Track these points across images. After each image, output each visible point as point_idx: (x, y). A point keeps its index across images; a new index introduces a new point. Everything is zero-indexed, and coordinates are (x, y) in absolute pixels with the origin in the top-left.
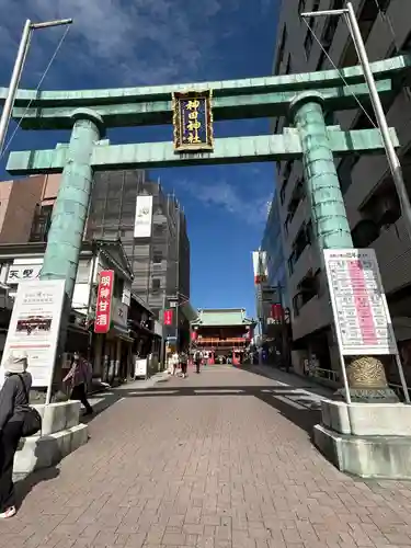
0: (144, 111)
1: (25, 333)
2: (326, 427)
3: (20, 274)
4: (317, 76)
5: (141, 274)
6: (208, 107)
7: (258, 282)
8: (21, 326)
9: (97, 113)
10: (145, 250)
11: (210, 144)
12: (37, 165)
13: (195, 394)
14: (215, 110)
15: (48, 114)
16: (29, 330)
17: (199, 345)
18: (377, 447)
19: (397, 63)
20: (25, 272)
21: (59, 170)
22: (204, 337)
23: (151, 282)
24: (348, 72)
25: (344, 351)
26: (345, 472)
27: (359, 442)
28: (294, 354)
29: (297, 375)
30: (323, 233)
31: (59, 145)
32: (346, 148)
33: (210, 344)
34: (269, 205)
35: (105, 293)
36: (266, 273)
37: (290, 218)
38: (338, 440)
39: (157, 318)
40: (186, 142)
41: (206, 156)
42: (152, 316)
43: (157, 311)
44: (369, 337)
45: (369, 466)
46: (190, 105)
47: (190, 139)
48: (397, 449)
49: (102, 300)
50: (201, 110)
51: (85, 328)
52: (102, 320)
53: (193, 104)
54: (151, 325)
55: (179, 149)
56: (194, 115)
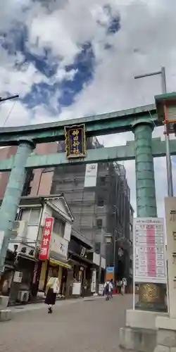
0: (53, 135)
9: (30, 138)
10: (91, 197)
11: (84, 153)
21: (10, 170)
23: (96, 221)
25: (136, 279)
40: (72, 153)
41: (82, 160)
47: (74, 151)
49: (45, 237)
50: (80, 135)
51: (33, 257)
52: (44, 252)
53: (76, 133)
54: (90, 256)
55: (69, 157)
56: (76, 138)
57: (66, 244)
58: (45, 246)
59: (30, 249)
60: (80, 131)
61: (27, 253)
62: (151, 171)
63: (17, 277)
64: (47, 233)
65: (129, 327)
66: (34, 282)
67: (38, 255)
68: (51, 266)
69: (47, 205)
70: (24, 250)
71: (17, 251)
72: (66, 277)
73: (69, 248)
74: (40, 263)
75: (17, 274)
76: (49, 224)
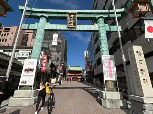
0: (59, 16)
1: (27, 72)
2: (100, 97)
3: (21, 55)
4: (103, 11)
5: (54, 56)
6: (76, 17)
7: (85, 59)
8: (26, 70)
9: (47, 15)
10: (55, 49)
11: (76, 26)
12: (30, 28)
13: (68, 89)
14: (78, 17)
15: (33, 14)
16: (28, 71)
17: (69, 75)
18: (111, 101)
19: (123, 10)
20: (22, 54)
21: (36, 30)
22: (70, 73)
23: (56, 58)
24: (111, 11)
25: (105, 79)
26: (103, 107)
27: (107, 100)
28: (94, 79)
29: (94, 85)
30: (102, 51)
31: (36, 23)
32: (109, 30)
33: (71, 76)
34: (90, 39)
35: (44, 61)
36: (88, 57)
37: (95, 43)
38: (102, 100)
39: (57, 68)
40: (70, 25)
41: (74, 29)
42: (56, 67)
43: (58, 66)
44: (111, 76)
45: (109, 106)
46: (71, 16)
47: (71, 24)
48: (115, 102)
49: (44, 63)
52: (43, 68)
55: (68, 27)
56: (72, 19)
57: (49, 65)
58: (44, 66)
60: (74, 16)
72: (49, 77)
73: (50, 67)
76: (45, 58)
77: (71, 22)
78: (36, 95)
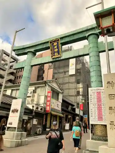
0: (44, 47)
1: (13, 113)
8: (12, 111)
11: (61, 55)
30: (92, 82)
40: (54, 55)
41: (59, 59)
47: (55, 54)
49: (48, 101)
50: (58, 45)
51: (43, 111)
52: (48, 108)
53: (55, 44)
54: (74, 110)
55: (53, 57)
56: (56, 47)
57: (60, 104)
58: (48, 106)
59: (41, 107)
60: (58, 43)
61: (39, 109)
62: (99, 61)
63: (35, 122)
64: (49, 99)
65: (88, 150)
66: (44, 124)
67: (45, 110)
68: (53, 116)
69: (48, 85)
70: (37, 108)
71: (34, 108)
72: (61, 121)
73: (62, 106)
74: (47, 114)
75: (35, 120)
76: (49, 94)
77: (55, 51)
78: (20, 138)
